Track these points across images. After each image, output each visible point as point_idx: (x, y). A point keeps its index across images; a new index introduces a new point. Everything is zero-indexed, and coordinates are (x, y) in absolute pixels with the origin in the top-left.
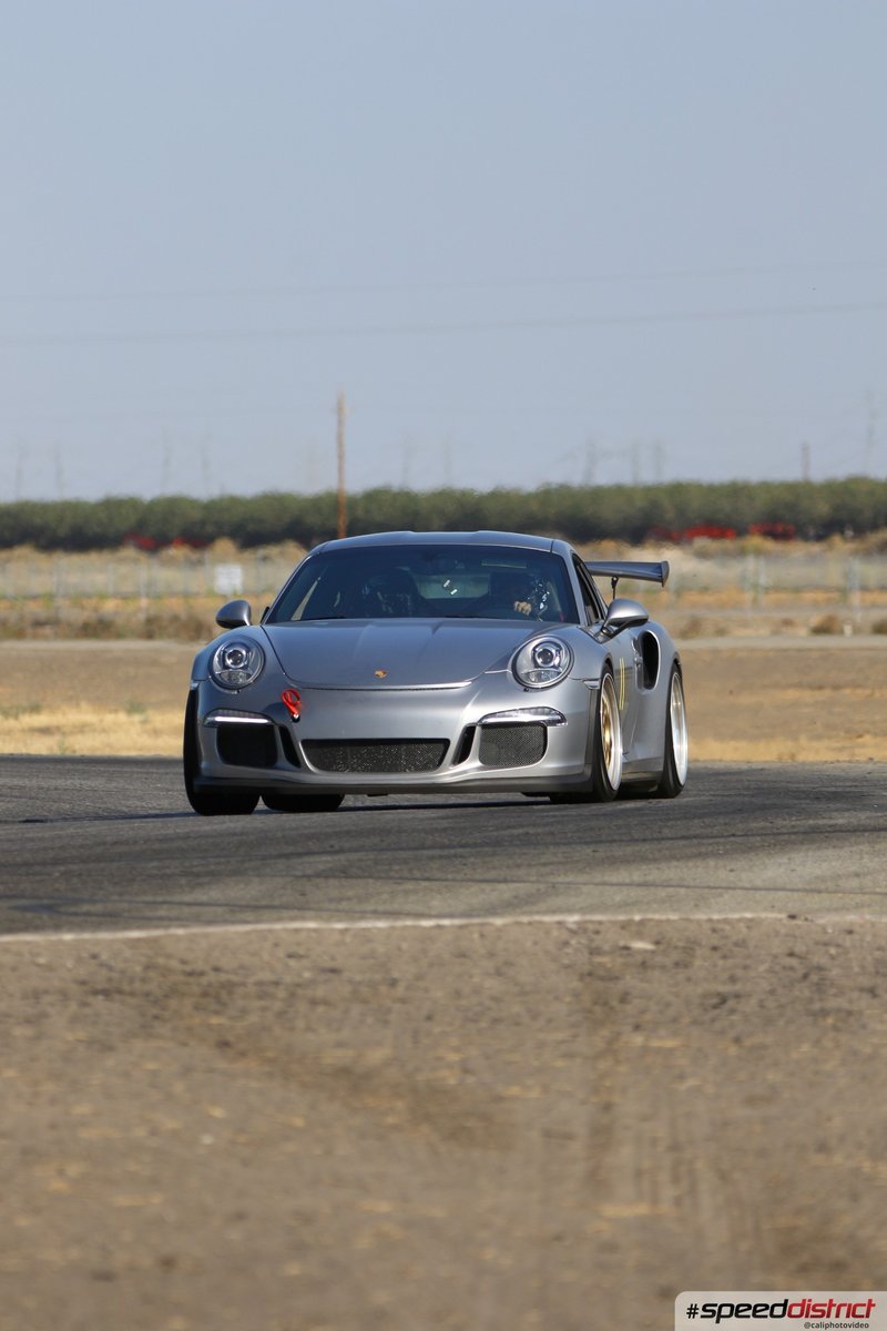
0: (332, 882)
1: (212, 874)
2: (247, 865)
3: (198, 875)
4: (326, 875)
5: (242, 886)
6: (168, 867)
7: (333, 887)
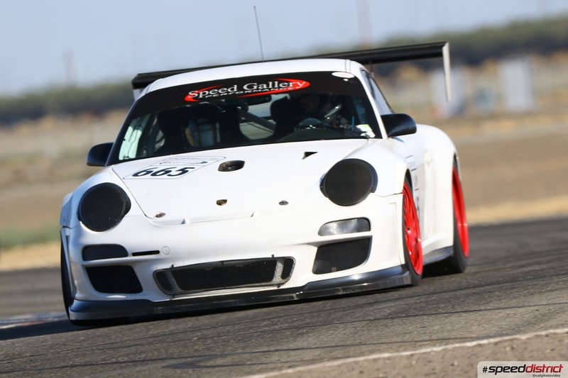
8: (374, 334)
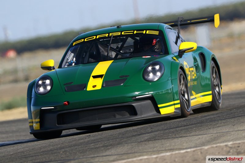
0: (150, 142)
1: (111, 145)
2: (122, 141)
3: (107, 146)
4: (148, 140)
5: (122, 148)
6: (97, 145)
7: (151, 144)
8: (140, 148)
